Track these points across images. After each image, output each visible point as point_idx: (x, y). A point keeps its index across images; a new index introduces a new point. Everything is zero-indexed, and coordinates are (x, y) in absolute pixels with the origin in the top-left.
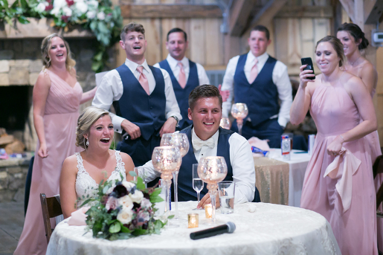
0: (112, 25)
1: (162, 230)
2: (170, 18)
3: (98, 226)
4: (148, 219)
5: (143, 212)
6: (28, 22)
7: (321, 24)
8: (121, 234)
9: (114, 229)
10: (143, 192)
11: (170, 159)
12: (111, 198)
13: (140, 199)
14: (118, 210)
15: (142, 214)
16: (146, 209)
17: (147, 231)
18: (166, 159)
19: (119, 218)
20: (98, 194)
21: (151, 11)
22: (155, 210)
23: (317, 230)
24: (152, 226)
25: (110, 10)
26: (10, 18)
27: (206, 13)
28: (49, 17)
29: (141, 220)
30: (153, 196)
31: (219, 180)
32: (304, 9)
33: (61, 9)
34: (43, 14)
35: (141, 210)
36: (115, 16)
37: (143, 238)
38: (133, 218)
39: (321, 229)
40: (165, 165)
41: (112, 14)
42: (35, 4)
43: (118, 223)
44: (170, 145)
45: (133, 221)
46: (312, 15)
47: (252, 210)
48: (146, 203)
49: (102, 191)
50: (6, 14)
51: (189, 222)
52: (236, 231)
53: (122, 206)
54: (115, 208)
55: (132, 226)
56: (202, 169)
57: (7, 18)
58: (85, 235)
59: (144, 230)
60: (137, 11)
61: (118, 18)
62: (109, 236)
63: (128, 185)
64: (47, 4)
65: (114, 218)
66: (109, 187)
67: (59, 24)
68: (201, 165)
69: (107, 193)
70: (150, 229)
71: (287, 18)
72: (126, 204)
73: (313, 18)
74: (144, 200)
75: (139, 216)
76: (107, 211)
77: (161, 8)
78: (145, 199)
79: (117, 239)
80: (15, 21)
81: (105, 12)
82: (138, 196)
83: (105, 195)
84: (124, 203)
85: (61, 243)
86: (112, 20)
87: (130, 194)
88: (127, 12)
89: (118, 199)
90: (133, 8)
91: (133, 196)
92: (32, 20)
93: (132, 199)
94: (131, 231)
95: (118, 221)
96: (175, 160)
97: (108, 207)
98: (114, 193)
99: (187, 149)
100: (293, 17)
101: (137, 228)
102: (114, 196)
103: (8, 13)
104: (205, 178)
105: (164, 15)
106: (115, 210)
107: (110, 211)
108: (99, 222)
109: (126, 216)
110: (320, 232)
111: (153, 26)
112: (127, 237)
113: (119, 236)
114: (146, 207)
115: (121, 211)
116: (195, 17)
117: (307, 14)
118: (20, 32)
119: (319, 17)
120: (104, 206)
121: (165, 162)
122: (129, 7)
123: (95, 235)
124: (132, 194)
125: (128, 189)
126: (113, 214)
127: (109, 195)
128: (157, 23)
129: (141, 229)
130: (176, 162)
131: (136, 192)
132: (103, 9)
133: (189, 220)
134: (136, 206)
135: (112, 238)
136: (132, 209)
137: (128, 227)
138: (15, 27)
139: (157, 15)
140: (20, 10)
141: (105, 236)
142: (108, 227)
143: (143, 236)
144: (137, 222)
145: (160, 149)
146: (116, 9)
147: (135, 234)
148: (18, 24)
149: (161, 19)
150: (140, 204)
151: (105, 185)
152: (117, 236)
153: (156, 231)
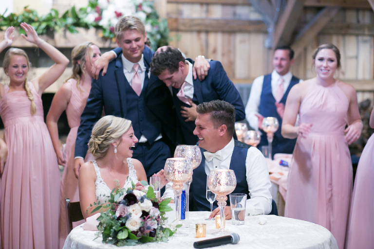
0: (158, 37)
1: (170, 238)
2: (216, 32)
3: (107, 232)
4: (156, 227)
5: (151, 220)
6: (77, 32)
7: (365, 42)
8: (128, 240)
9: (122, 236)
10: (152, 201)
11: (181, 170)
12: (121, 205)
13: (149, 207)
14: (127, 218)
15: (150, 222)
16: (154, 218)
17: (154, 239)
18: (177, 171)
19: (128, 225)
20: (109, 201)
21: (198, 25)
22: (165, 219)
23: (319, 244)
24: (160, 234)
25: (157, 23)
26: (60, 27)
27: (252, 28)
28: (98, 27)
29: (149, 228)
30: (163, 206)
31: (228, 192)
32: (349, 27)
33: (110, 21)
34: (91, 25)
35: (149, 218)
36: (162, 29)
37: (150, 246)
38: (141, 226)
39: (323, 244)
40: (176, 176)
41: (159, 27)
42: (85, 15)
43: (126, 230)
44: (182, 156)
45: (140, 228)
46: (357, 32)
47: (262, 222)
48: (154, 212)
49: (113, 198)
50: (56, 24)
51: (196, 232)
52: (240, 242)
53: (130, 214)
54: (124, 216)
55: (139, 233)
56: (212, 181)
57: (57, 28)
58: (96, 240)
59: (151, 238)
60: (184, 24)
61: (165, 30)
62: (117, 242)
63: (138, 194)
64: (96, 15)
65: (123, 225)
66: (120, 196)
67: (107, 34)
68: (211, 177)
69: (118, 201)
70: (158, 237)
71: (331, 34)
72: (135, 212)
73: (357, 35)
74: (153, 209)
75: (147, 224)
76: (116, 218)
77: (207, 22)
78: (154, 207)
79: (124, 245)
80: (65, 31)
81: (152, 25)
82: (147, 205)
83: (116, 202)
84: (133, 210)
85: (73, 247)
86: (159, 32)
87: (139, 203)
88: (174, 25)
89: (128, 207)
90: (180, 21)
91: (142, 205)
92: (81, 30)
93: (141, 207)
94: (138, 238)
95: (127, 228)
96: (186, 171)
97: (117, 214)
98: (124, 201)
99: (199, 162)
100: (337, 34)
101: (145, 235)
102: (124, 204)
103: (59, 23)
104: (215, 190)
105: (210, 29)
106: (124, 218)
107: (119, 218)
108: (108, 228)
109: (134, 223)
110: (322, 247)
111: (199, 39)
112: (134, 243)
113: (127, 242)
114: (154, 216)
115: (130, 218)
116: (241, 31)
117: (351, 31)
118: (69, 41)
119: (363, 35)
120: (115, 213)
121: (176, 173)
122: (176, 20)
123: (105, 240)
124: (142, 202)
125: (138, 198)
126: (122, 222)
127: (119, 203)
128: (203, 36)
129: (148, 237)
130: (186, 173)
131: (145, 200)
132: (150, 21)
133: (197, 230)
134: (145, 214)
135: (119, 243)
136: (141, 217)
137: (136, 235)
138: (65, 36)
139: (203, 28)
140: (70, 21)
141: (114, 242)
142: (116, 233)
143: (150, 243)
144: (144, 230)
145: (172, 161)
146: (163, 21)
147: (143, 241)
148: (68, 33)
149: (207, 32)
150: (149, 212)
151: (117, 194)
152: (125, 242)
153: (164, 239)
